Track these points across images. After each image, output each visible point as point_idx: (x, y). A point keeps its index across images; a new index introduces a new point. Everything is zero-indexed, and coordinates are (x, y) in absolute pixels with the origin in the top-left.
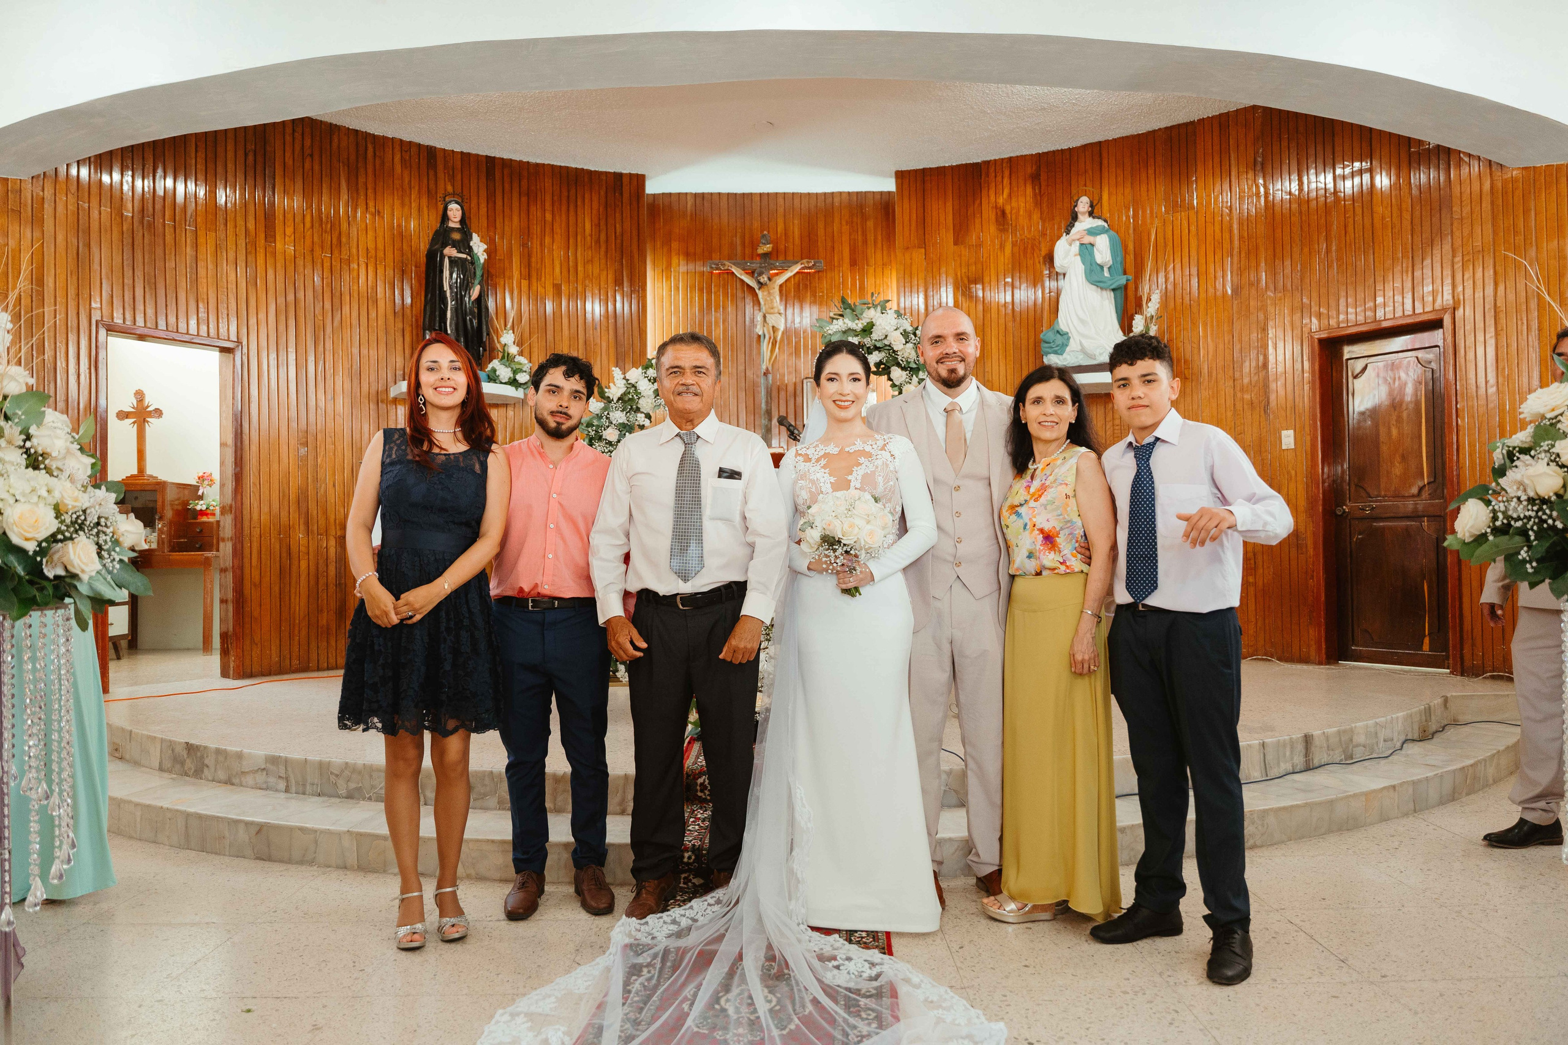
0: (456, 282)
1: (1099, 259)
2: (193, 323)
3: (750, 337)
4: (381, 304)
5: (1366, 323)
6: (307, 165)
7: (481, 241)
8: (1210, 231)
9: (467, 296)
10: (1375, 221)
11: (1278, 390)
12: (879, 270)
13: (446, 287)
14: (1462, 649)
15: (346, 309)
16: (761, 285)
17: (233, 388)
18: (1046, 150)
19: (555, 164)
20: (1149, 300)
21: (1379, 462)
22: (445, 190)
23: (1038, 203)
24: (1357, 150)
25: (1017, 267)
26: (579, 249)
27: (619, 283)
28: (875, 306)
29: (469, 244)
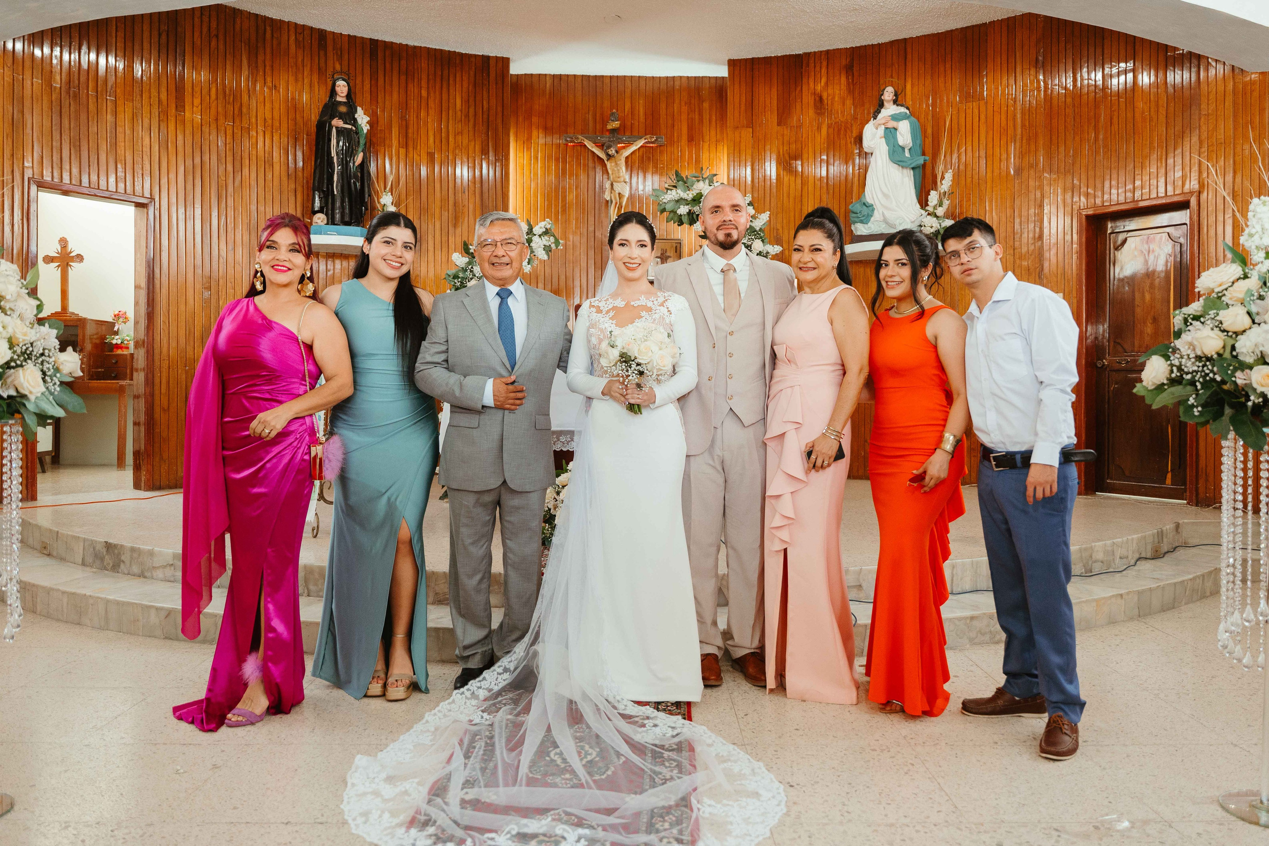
0: (342, 149)
1: (901, 142)
2: (112, 179)
3: (599, 203)
4: (277, 167)
5: (1126, 203)
6: (213, 43)
7: (365, 114)
8: (997, 119)
9: (352, 162)
10: (1137, 114)
11: (1051, 258)
12: (713, 146)
13: (334, 154)
14: (1197, 483)
15: (246, 171)
16: (609, 157)
17: (147, 239)
18: (858, 45)
19: (431, 46)
20: (943, 178)
21: (1134, 322)
22: (334, 68)
23: (851, 91)
24: (1122, 55)
25: (832, 146)
26: (451, 122)
27: (485, 152)
28: (704, 179)
29: (354, 116)
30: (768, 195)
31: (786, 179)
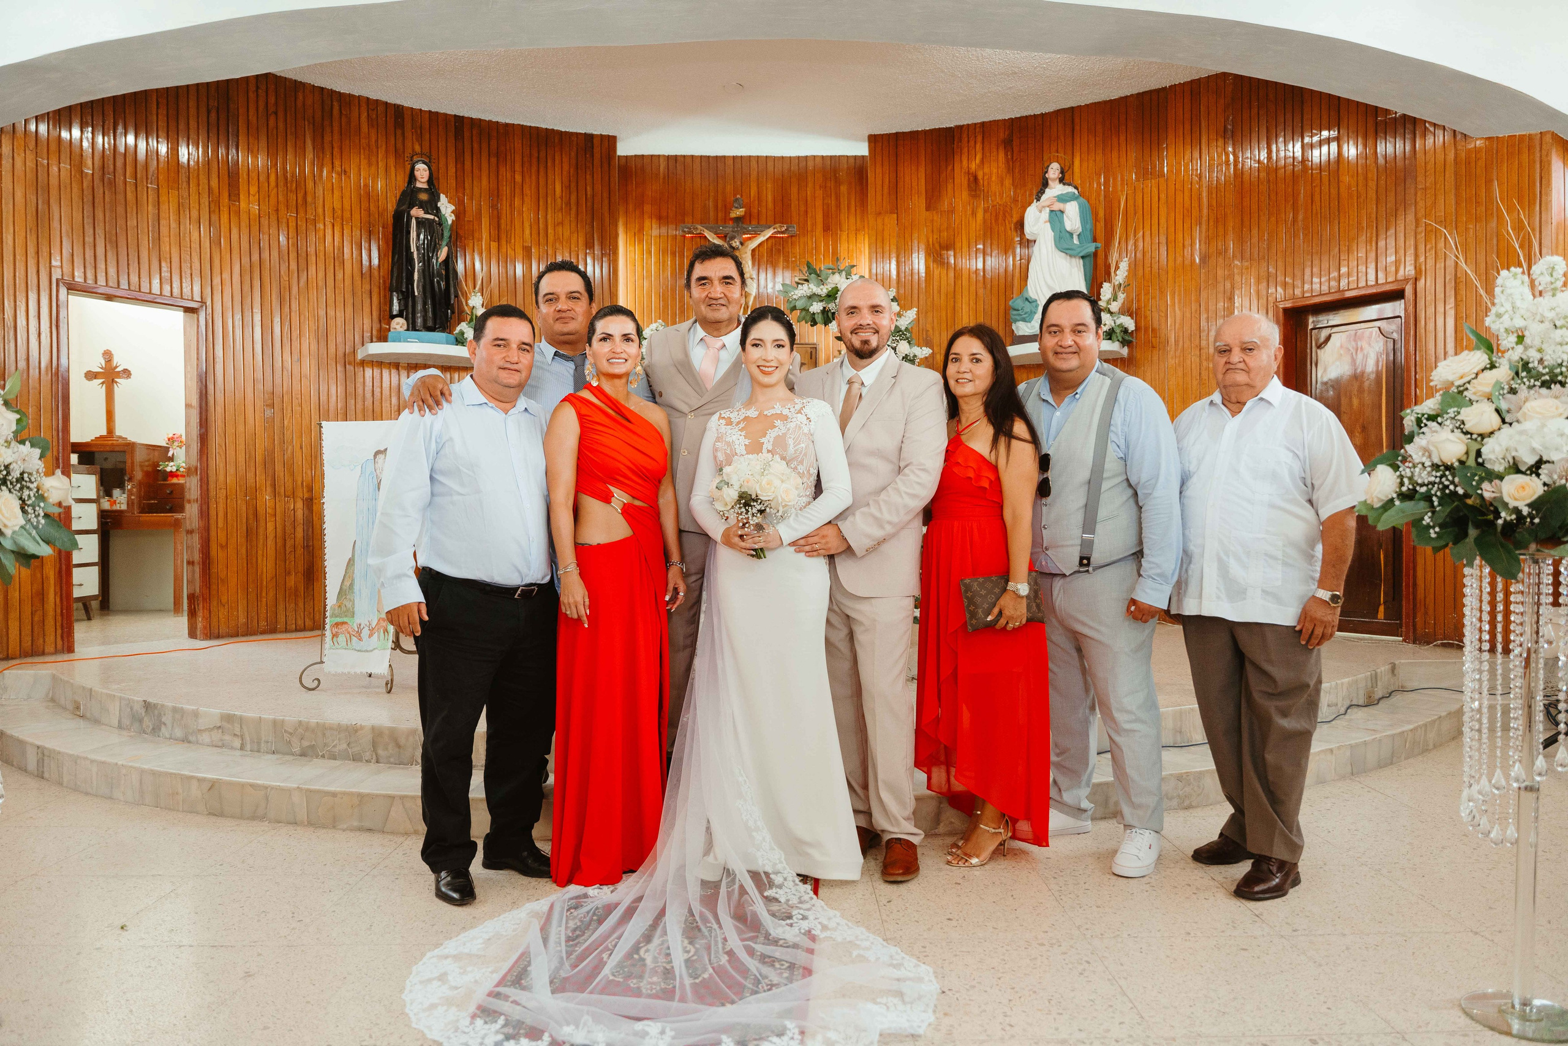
0: (424, 243)
1: (1068, 228)
2: (156, 282)
4: (348, 264)
5: (1330, 293)
6: (272, 121)
7: (449, 202)
8: (1179, 199)
10: (1342, 189)
12: (852, 235)
13: (413, 248)
14: (1415, 617)
15: (312, 270)
17: (198, 349)
18: (1018, 116)
19: (525, 124)
20: (1117, 268)
22: (413, 150)
23: (1010, 170)
24: (1325, 122)
25: (989, 233)
26: (549, 209)
27: (589, 245)
28: (840, 272)
29: (436, 205)
30: (916, 291)
31: (937, 272)
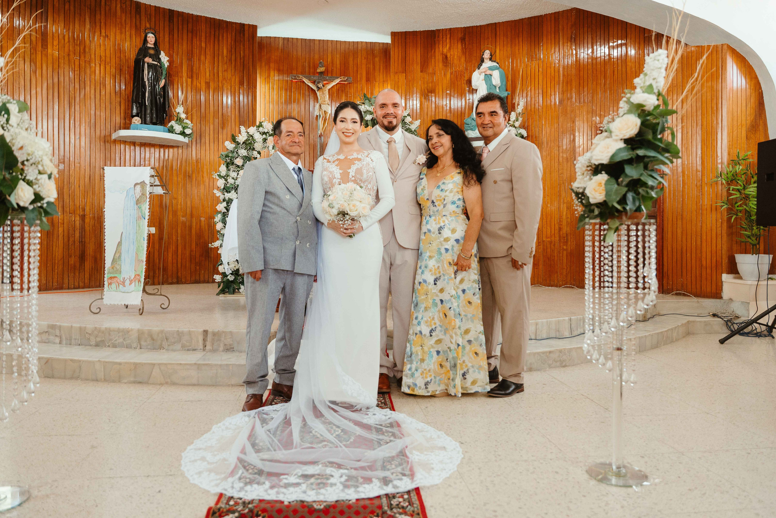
0: (151, 77)
1: (494, 84)
4: (108, 88)
6: (67, 7)
7: (166, 55)
8: (549, 71)
9: (157, 85)
10: (628, 69)
11: (580, 152)
12: (381, 84)
13: (146, 79)
14: (663, 281)
15: (88, 88)
16: (319, 88)
18: (468, 26)
19: (207, 16)
20: (518, 105)
22: (146, 26)
23: (464, 53)
24: (620, 35)
25: (453, 85)
26: (220, 64)
27: (242, 83)
29: (159, 57)
31: (426, 106)
